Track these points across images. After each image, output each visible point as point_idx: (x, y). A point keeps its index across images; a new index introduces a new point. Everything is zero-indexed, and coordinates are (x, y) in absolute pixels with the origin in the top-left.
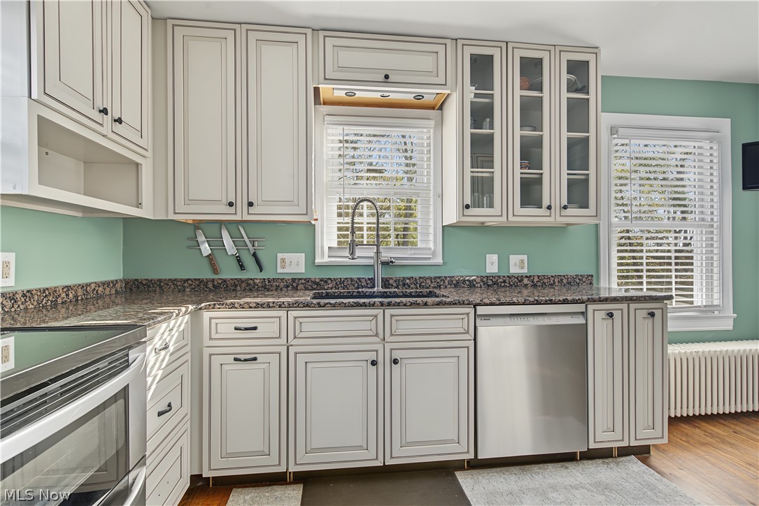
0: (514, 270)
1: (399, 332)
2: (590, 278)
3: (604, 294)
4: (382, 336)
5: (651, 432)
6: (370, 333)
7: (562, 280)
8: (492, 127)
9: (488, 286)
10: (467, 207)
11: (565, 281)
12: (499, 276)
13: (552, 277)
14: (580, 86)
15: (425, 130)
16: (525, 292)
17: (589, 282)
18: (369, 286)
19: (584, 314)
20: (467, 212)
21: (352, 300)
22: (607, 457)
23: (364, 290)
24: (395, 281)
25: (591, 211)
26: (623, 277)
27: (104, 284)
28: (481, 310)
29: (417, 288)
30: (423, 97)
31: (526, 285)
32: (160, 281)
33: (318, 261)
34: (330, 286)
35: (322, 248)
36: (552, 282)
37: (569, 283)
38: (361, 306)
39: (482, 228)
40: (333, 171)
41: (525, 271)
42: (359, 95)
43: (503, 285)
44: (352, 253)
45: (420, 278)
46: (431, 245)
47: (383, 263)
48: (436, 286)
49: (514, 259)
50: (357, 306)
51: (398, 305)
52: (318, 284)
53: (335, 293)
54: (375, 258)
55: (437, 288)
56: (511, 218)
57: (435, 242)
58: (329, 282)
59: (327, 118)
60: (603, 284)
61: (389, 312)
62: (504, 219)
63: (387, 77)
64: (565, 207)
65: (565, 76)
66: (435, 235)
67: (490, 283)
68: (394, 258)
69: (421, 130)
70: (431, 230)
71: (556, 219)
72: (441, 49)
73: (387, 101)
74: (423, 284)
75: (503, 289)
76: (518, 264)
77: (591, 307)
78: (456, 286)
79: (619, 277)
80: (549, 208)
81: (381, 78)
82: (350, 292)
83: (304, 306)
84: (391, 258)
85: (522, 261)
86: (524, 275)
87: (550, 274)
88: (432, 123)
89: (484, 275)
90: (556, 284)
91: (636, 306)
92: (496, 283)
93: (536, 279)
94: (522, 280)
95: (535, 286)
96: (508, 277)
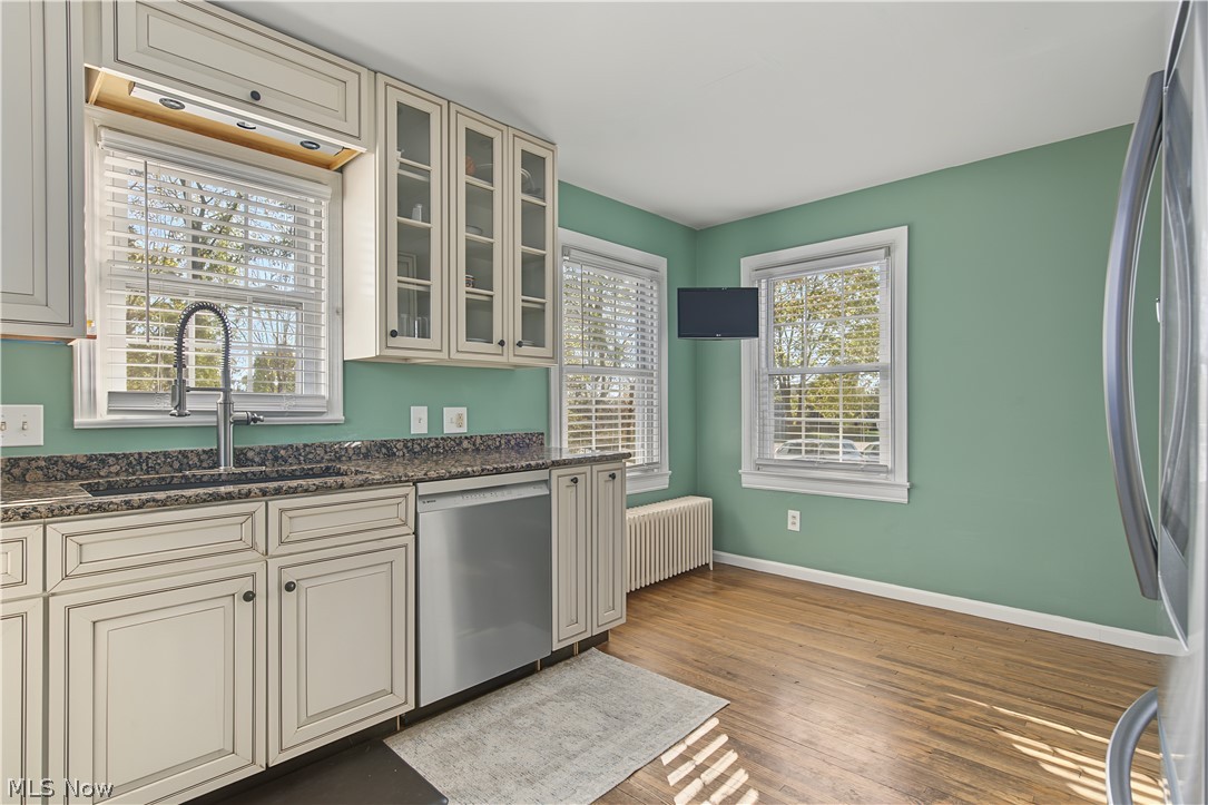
0: (450, 429)
1: (294, 537)
2: (540, 437)
3: (555, 457)
4: (262, 548)
5: (611, 614)
6: (241, 545)
7: (509, 441)
8: (426, 218)
9: (415, 453)
10: (394, 334)
11: (513, 442)
12: (430, 439)
13: (494, 437)
14: (534, 187)
15: (312, 200)
16: (467, 458)
17: (540, 441)
18: (205, 465)
19: (547, 482)
20: (393, 342)
21: (201, 491)
22: (568, 658)
23: (198, 472)
24: (259, 453)
25: (546, 351)
26: (577, 435)
28: (424, 488)
29: (300, 463)
30: (318, 146)
31: (466, 450)
33: (81, 419)
34: (113, 469)
35: (92, 393)
36: (499, 443)
37: (517, 444)
38: (223, 499)
39: (405, 367)
40: (116, 242)
41: (464, 430)
42: (189, 109)
43: (435, 450)
44: (180, 405)
45: (305, 446)
46: (324, 391)
47: (237, 423)
48: (333, 458)
49: (450, 413)
50: (215, 500)
51: (293, 492)
52: (81, 467)
53: (128, 482)
54: (221, 413)
55: (334, 461)
56: (454, 355)
57: (331, 387)
58: (111, 460)
59: (103, 133)
60: (554, 444)
61: (276, 505)
62: (444, 355)
63: (255, 96)
64: (520, 344)
65: (519, 171)
66: (331, 376)
67: (417, 448)
68: (259, 413)
69: (304, 197)
70: (324, 367)
71: (509, 357)
72: (352, 79)
73: (248, 136)
74: (311, 456)
75: (435, 458)
76: (454, 420)
77: (555, 473)
78: (366, 456)
79: (571, 435)
80: (502, 343)
81: (246, 95)
82: (163, 479)
83: (92, 511)
84: (253, 413)
85: (460, 416)
86: (463, 436)
87: (495, 434)
88: (327, 191)
89: (408, 438)
91: (596, 468)
92: (425, 449)
93: (479, 441)
94: (461, 443)
95: (477, 450)
96: (442, 439)
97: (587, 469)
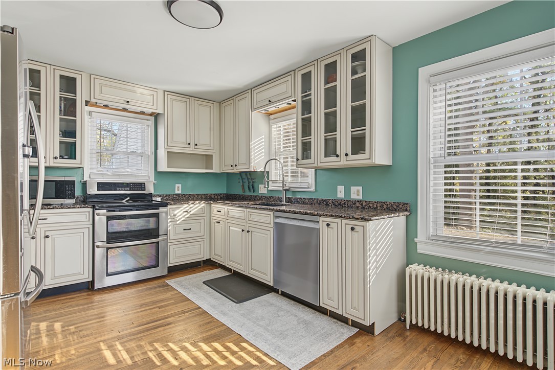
0: (354, 196)
2: (405, 205)
7: (382, 205)
9: (336, 205)
12: (341, 200)
13: (376, 202)
16: (358, 211)
17: (405, 208)
19: (319, 223)
27: (214, 194)
31: (358, 207)
32: (232, 195)
36: (375, 206)
41: (360, 197)
43: (344, 206)
45: (304, 198)
46: (310, 181)
47: (285, 190)
49: (354, 189)
54: (283, 187)
58: (272, 198)
62: (316, 165)
64: (346, 155)
68: (292, 187)
72: (289, 78)
74: (305, 202)
75: (344, 209)
76: (356, 193)
78: (319, 204)
81: (268, 102)
84: (289, 187)
85: (358, 191)
86: (358, 200)
87: (374, 201)
89: (335, 199)
90: (379, 208)
91: (344, 221)
92: (340, 204)
93: (364, 204)
94: (355, 204)
95: (363, 208)
96: (347, 201)
97: (339, 221)
